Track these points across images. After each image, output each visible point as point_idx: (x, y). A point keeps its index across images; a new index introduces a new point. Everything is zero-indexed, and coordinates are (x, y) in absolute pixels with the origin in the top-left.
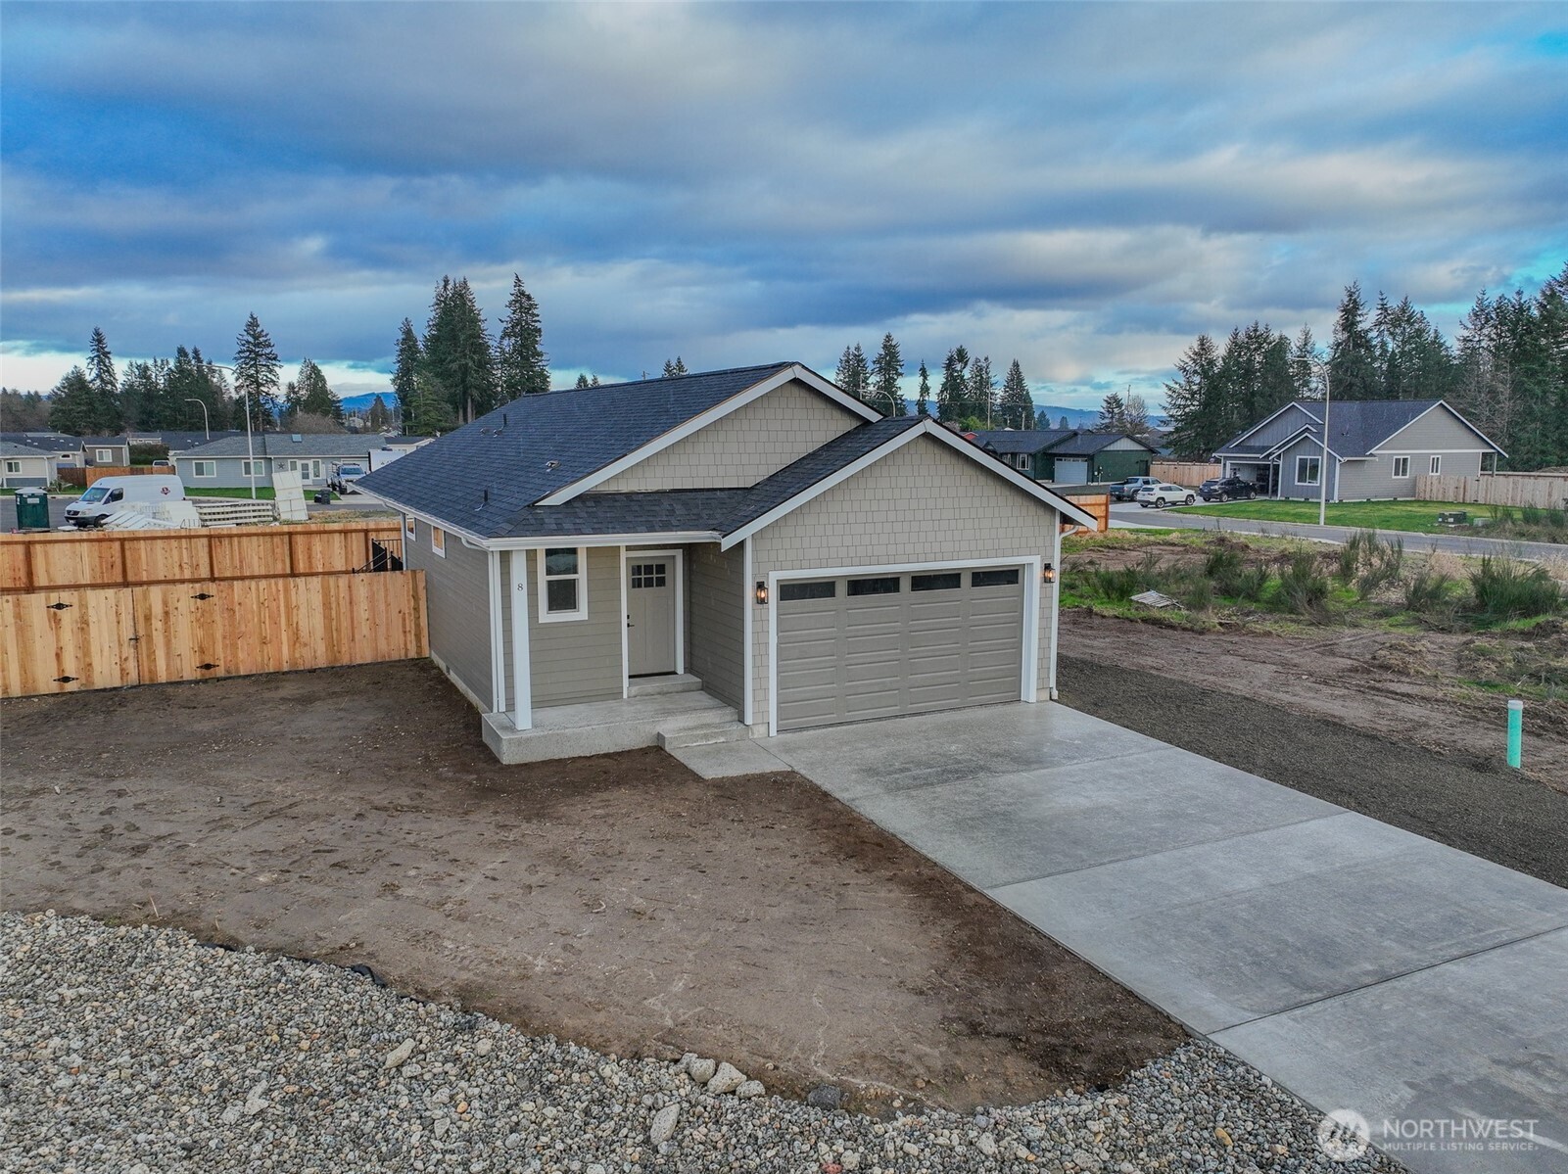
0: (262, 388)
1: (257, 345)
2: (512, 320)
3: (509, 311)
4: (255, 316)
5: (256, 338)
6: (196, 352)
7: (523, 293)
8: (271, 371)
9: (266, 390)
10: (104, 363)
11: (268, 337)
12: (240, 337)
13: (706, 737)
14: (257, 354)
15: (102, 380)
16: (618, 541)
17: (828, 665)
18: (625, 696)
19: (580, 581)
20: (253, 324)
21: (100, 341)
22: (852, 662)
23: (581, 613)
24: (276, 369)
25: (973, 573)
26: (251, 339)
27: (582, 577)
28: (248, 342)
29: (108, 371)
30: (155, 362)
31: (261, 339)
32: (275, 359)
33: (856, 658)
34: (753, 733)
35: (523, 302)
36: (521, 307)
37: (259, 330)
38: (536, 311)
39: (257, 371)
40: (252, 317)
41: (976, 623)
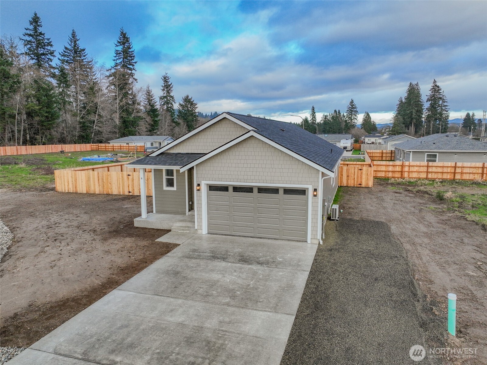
0: (352, 121)
1: (353, 108)
2: (431, 95)
3: (430, 92)
4: (353, 100)
5: (352, 106)
6: (339, 111)
7: (436, 86)
8: (355, 116)
9: (354, 121)
10: (314, 115)
11: (356, 106)
12: (348, 106)
13: (183, 230)
14: (352, 111)
15: (313, 120)
16: (162, 168)
17: (226, 214)
18: (187, 215)
19: (174, 179)
20: (352, 102)
21: (313, 109)
22: (235, 215)
23: (174, 188)
24: (357, 115)
25: (284, 189)
26: (351, 107)
27: (175, 177)
28: (350, 107)
29: (315, 117)
30: (329, 114)
31: (354, 106)
32: (357, 112)
33: (237, 214)
34: (198, 232)
35: (436, 89)
36: (435, 90)
37: (353, 103)
38: (440, 91)
39: (351, 116)
40: (352, 100)
41: (286, 208)
